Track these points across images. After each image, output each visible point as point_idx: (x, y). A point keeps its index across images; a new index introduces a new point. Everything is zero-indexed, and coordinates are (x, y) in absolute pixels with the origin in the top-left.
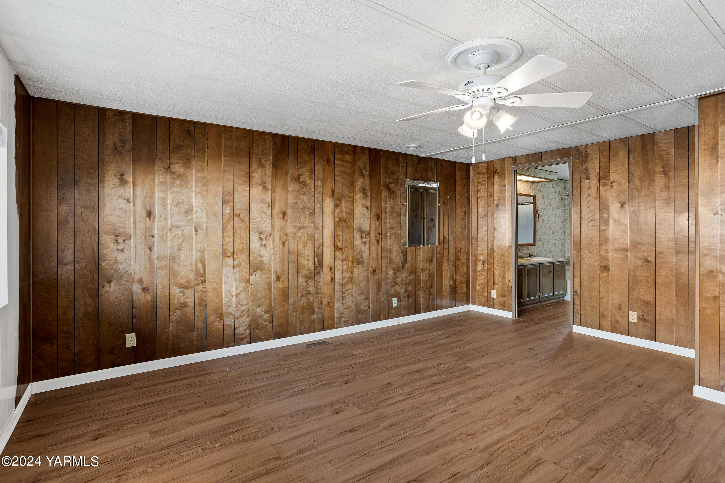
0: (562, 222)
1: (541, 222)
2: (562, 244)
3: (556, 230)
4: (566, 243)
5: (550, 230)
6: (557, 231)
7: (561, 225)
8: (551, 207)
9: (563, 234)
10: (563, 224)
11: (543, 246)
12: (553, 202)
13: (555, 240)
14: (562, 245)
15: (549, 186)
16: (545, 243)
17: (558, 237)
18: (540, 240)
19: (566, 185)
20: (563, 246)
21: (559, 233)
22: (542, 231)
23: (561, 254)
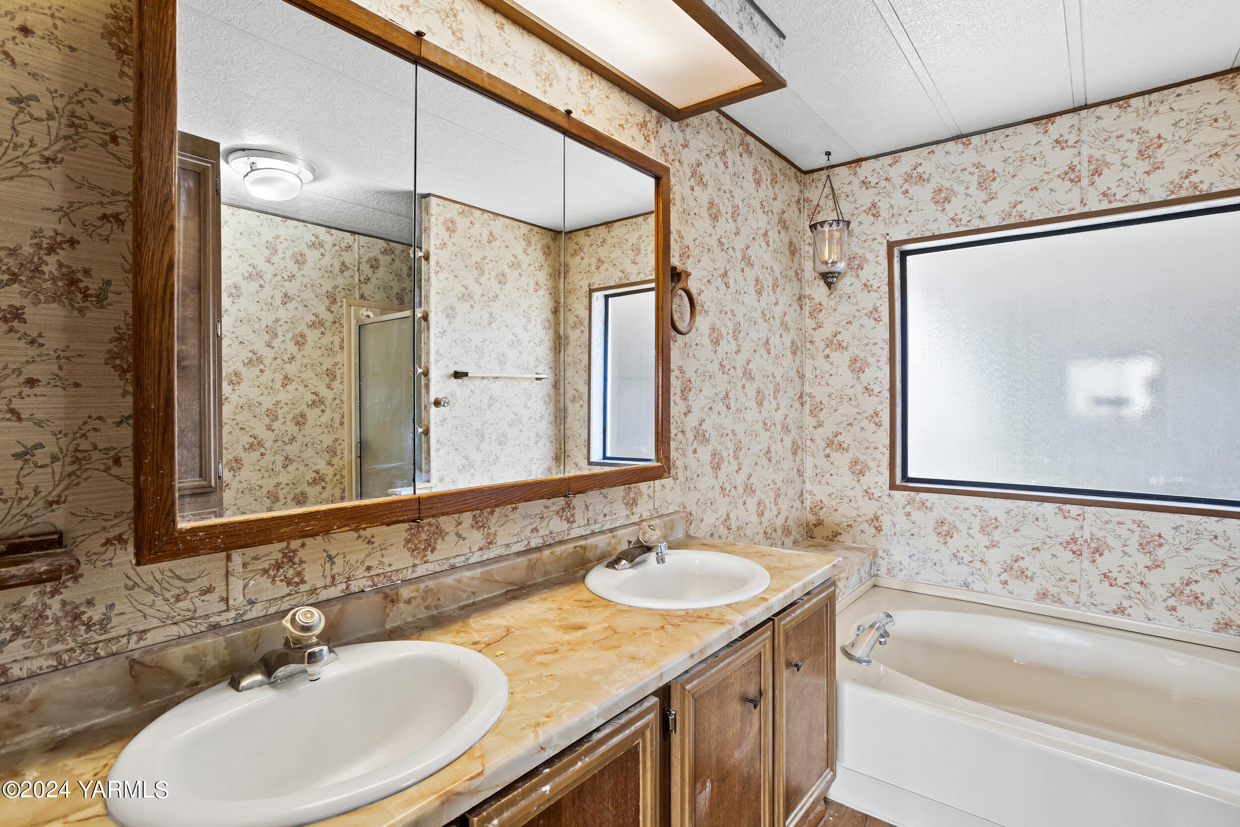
0: (794, 353)
1: (706, 340)
2: (795, 449)
3: (771, 386)
4: (809, 443)
5: (748, 385)
6: (777, 391)
7: (787, 361)
8: (750, 274)
9: (797, 405)
10: (798, 363)
11: (716, 467)
12: (761, 253)
13: (768, 434)
14: (795, 453)
15: (741, 168)
16: (725, 454)
17: (779, 417)
18: (701, 437)
19: (807, 195)
20: (798, 458)
21: (784, 403)
22: (708, 391)
23: (791, 493)
